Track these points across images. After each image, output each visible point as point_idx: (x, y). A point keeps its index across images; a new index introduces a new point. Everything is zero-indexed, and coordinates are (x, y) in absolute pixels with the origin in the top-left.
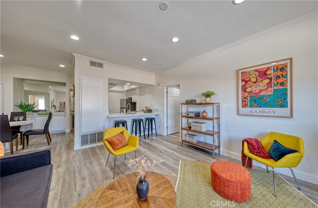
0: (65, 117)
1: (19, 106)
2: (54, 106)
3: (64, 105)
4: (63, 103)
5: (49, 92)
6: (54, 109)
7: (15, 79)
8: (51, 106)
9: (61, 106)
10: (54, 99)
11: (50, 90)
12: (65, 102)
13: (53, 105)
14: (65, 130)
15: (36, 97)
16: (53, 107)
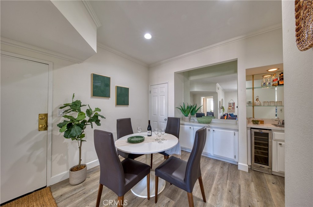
0: (236, 133)
1: (181, 108)
2: (223, 108)
3: (233, 106)
4: (232, 104)
5: (217, 91)
6: (222, 111)
7: (177, 74)
8: (219, 107)
9: (230, 108)
10: (222, 99)
11: (218, 89)
12: (234, 103)
13: (221, 106)
14: (236, 160)
15: (208, 99)
16: (221, 109)
